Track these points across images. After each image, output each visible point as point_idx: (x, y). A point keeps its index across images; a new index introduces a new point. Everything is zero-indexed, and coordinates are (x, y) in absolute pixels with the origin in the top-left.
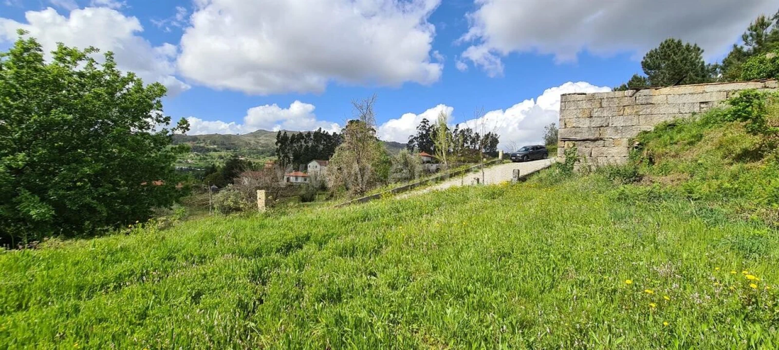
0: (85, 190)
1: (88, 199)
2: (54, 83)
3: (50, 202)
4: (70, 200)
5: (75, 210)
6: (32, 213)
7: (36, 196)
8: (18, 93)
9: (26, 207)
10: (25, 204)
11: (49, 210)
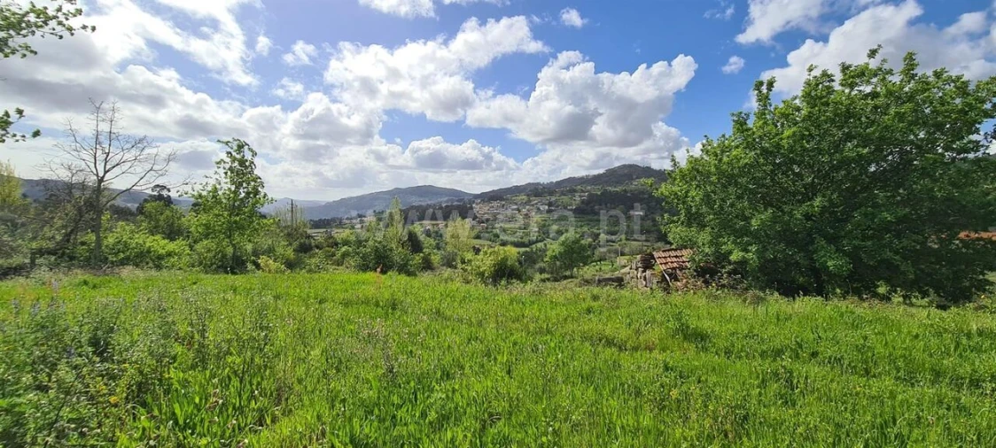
0: (884, 242)
1: (888, 254)
2: (847, 114)
3: (845, 253)
4: (865, 252)
5: (871, 266)
6: (829, 263)
7: (832, 246)
8: (810, 135)
9: (823, 257)
10: (822, 253)
11: (846, 262)
